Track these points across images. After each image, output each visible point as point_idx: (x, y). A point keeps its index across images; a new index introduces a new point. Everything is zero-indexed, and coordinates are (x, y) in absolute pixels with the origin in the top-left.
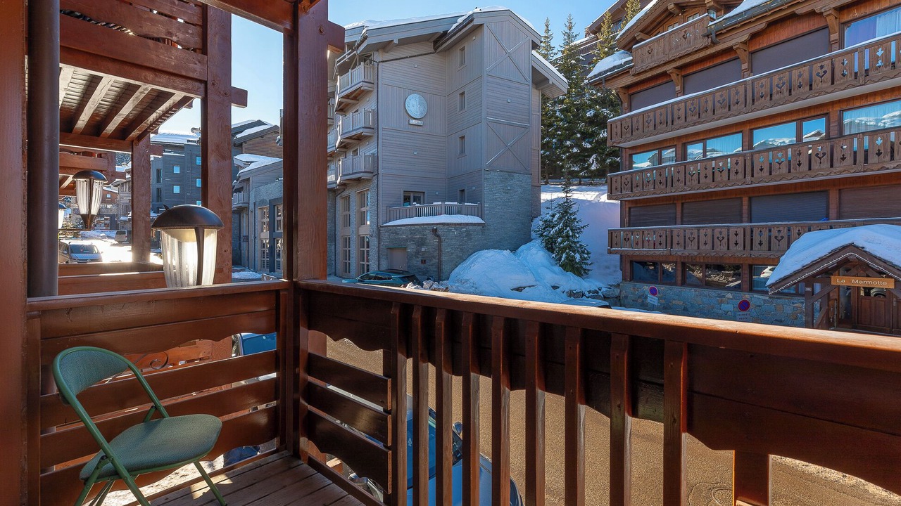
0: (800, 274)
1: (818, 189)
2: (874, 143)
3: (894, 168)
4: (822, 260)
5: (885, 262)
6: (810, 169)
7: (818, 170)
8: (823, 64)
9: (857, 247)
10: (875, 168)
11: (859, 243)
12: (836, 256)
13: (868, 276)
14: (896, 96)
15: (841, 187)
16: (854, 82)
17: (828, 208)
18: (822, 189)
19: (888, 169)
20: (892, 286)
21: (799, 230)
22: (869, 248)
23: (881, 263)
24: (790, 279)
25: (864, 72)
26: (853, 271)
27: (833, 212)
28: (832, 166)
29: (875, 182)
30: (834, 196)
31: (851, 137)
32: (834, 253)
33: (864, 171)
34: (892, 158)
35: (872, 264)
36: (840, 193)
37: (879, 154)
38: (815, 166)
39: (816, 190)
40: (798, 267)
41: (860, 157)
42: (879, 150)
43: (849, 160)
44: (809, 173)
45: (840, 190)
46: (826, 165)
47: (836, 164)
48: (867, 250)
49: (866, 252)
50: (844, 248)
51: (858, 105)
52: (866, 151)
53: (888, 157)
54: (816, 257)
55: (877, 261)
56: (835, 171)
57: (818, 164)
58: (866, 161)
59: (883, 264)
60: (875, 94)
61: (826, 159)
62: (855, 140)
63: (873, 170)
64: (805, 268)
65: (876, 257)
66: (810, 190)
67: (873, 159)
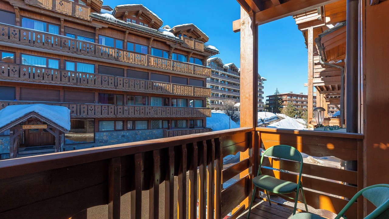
0: (9, 125)
1: (11, 86)
2: (37, 72)
3: (44, 83)
4: (21, 118)
5: (46, 118)
6: (9, 76)
7: (13, 77)
8: (15, 29)
9: (36, 113)
10: (38, 81)
11: (37, 111)
12: (27, 116)
13: (37, 124)
14: (42, 55)
15: (21, 87)
16: (29, 44)
17: (15, 95)
18: (12, 86)
19: (42, 83)
20: (46, 127)
21: (3, 104)
22: (40, 113)
23: (44, 119)
24: (4, 128)
25: (33, 42)
26: (32, 123)
27: (18, 97)
28: (19, 77)
29: (35, 87)
30: (18, 90)
31: (28, 66)
32: (26, 115)
33: (33, 82)
34: (43, 79)
35: (41, 119)
36: (21, 89)
37: (39, 76)
38: (11, 75)
39: (9, 86)
40: (9, 122)
41: (32, 76)
42: (39, 75)
43: (27, 76)
44: (8, 77)
45: (21, 88)
46: (17, 76)
47: (21, 76)
48: (40, 114)
49: (39, 114)
50: (30, 113)
51: (28, 53)
52: (34, 74)
53: (42, 78)
54: (18, 117)
55: (43, 118)
56: (21, 79)
57: (13, 75)
58: (34, 78)
59: (45, 119)
60: (35, 52)
61: (17, 73)
62: (30, 68)
63: (36, 82)
64: (12, 122)
65: (42, 117)
66: (6, 86)
67: (36, 78)
